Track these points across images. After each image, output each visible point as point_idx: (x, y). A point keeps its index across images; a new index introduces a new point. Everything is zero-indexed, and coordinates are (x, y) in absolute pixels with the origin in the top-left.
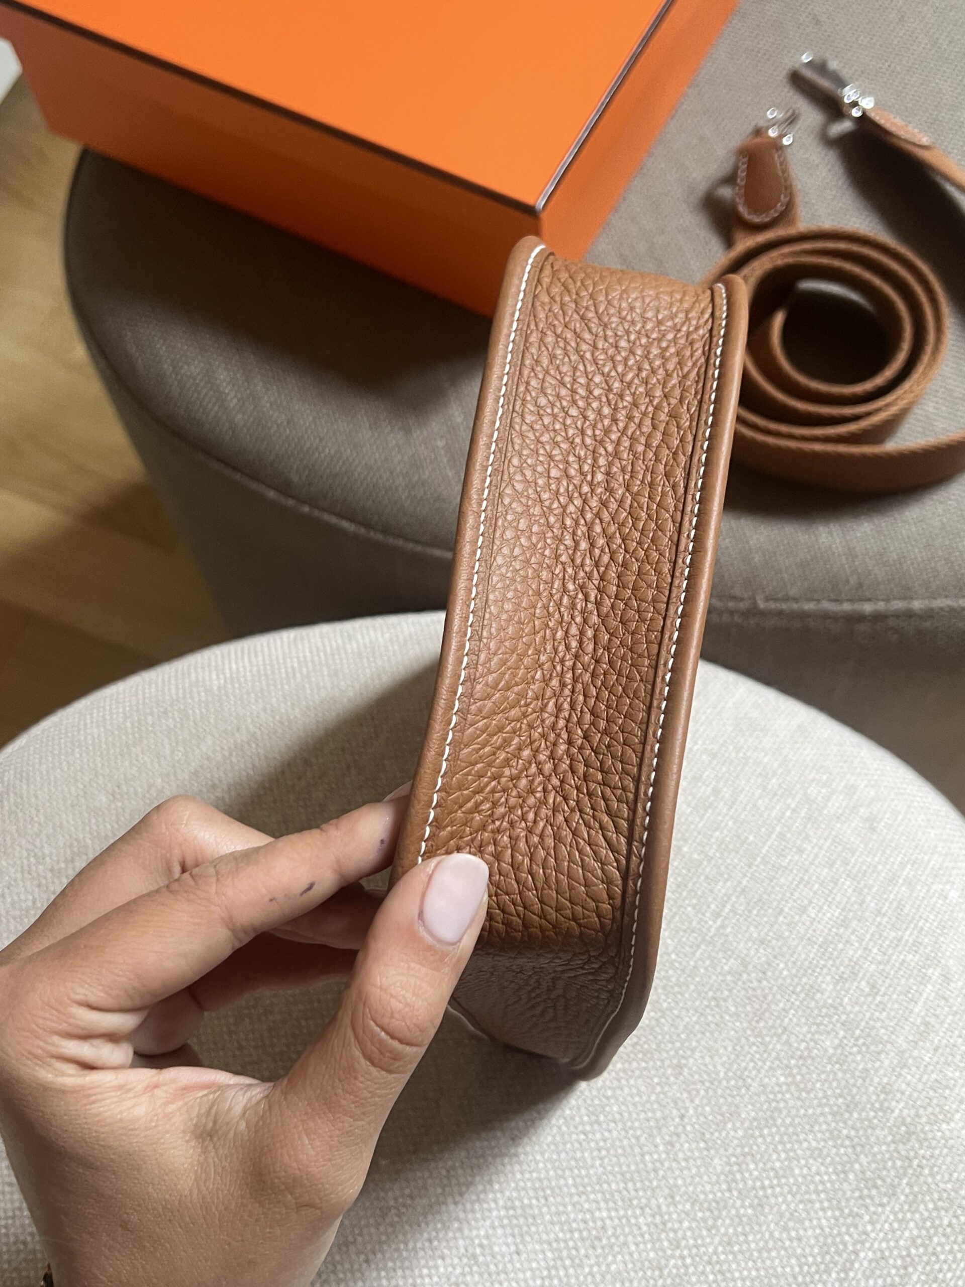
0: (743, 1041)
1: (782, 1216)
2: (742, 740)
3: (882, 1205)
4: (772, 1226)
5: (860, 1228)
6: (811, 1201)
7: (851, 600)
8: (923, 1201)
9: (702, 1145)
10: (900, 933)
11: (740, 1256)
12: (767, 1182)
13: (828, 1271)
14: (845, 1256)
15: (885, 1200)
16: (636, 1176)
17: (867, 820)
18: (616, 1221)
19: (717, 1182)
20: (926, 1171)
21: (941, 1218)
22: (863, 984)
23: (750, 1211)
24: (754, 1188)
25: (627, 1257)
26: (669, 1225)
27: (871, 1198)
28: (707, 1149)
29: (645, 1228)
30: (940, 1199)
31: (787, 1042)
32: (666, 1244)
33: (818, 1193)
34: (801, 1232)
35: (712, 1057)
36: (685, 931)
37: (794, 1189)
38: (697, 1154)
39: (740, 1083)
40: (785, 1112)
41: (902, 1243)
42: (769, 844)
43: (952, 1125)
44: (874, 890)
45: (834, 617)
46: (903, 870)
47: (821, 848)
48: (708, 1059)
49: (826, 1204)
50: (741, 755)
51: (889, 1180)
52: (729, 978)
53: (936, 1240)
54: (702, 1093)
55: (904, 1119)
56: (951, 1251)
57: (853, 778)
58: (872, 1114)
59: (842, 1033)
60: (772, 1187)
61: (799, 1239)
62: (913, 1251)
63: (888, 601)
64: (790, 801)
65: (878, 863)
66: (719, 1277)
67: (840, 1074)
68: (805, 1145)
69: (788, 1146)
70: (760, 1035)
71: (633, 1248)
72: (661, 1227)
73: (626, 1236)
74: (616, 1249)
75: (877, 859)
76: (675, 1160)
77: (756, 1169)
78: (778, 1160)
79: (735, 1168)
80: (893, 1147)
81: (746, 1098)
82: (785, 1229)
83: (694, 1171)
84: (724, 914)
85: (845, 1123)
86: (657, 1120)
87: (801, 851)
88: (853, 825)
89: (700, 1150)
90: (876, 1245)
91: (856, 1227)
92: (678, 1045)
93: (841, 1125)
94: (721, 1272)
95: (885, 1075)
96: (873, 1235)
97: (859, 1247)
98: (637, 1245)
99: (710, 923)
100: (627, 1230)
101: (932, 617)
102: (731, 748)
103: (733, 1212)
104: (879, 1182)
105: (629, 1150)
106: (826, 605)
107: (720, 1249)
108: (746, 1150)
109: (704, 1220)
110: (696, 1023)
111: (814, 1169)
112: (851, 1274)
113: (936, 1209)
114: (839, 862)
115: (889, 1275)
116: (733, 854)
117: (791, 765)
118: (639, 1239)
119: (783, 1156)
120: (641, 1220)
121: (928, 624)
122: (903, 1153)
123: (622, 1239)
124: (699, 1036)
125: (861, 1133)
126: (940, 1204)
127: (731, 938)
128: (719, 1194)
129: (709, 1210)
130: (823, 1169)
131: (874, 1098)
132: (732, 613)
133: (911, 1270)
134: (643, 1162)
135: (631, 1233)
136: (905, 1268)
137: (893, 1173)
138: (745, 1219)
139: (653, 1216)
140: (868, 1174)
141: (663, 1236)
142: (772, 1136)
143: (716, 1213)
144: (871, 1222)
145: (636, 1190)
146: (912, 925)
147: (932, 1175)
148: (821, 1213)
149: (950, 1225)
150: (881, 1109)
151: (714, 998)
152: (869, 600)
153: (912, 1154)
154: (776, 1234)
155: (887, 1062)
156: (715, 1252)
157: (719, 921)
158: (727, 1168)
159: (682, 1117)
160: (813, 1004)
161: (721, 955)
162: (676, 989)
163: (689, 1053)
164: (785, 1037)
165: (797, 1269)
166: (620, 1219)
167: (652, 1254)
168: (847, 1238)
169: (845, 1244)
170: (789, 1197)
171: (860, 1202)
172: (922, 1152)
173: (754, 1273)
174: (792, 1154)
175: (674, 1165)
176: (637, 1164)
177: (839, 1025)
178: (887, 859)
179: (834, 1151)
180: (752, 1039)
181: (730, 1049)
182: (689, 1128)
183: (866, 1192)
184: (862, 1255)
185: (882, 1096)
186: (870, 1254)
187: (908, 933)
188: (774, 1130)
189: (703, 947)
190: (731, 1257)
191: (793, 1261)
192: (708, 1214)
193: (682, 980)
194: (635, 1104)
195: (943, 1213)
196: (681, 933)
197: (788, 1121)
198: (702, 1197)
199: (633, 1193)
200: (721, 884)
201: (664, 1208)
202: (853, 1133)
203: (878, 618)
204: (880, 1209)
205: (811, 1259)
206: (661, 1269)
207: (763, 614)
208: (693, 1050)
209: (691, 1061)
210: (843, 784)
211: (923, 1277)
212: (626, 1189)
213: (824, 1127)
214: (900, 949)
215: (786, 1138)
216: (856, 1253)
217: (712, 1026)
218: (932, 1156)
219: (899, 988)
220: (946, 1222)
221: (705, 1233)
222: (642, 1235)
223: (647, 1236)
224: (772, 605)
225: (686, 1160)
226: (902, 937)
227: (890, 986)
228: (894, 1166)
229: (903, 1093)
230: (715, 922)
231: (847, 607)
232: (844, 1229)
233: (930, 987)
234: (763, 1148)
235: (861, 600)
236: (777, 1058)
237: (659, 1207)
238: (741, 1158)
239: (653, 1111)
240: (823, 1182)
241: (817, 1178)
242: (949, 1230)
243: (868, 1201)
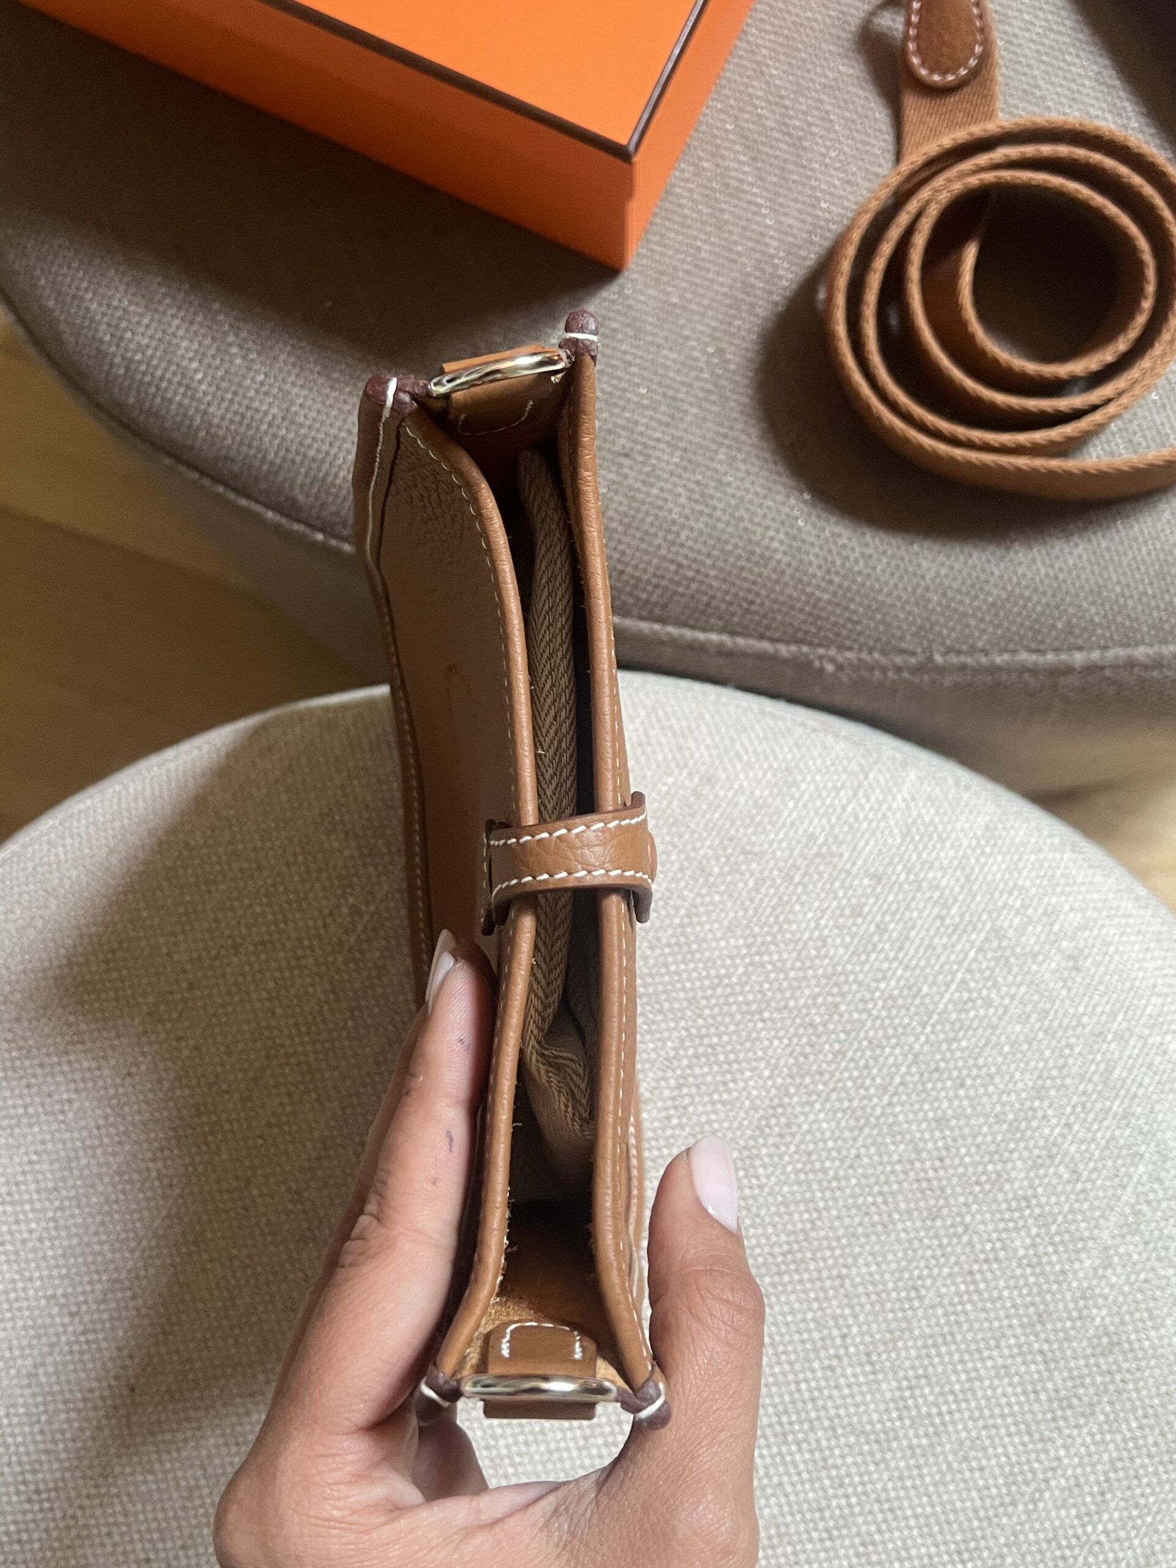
0: (916, 1244)
1: (961, 1444)
2: (914, 857)
3: (1077, 1426)
4: (950, 1458)
5: (1052, 1454)
6: (995, 1427)
7: (1057, 650)
8: (1127, 1421)
9: (868, 1368)
10: (1108, 1103)
11: (913, 1492)
12: (944, 1408)
13: (1014, 1504)
14: (1034, 1485)
15: (1082, 1421)
16: (790, 1407)
17: (1070, 957)
18: (768, 1460)
19: (887, 1410)
20: (1131, 1386)
21: (1145, 1437)
22: (1062, 1169)
23: (924, 1441)
24: (929, 1415)
25: (783, 1500)
26: (831, 1462)
27: (1065, 1418)
28: (874, 1373)
29: (802, 1467)
30: (1146, 1416)
31: (970, 1243)
32: (827, 1482)
33: (1003, 1416)
34: (984, 1462)
35: (878, 1264)
36: (844, 1111)
37: (977, 1414)
38: (861, 1379)
39: (913, 1294)
40: (965, 1327)
41: (1099, 1467)
42: (947, 996)
43: (1163, 1331)
44: (1077, 1050)
45: (1034, 671)
46: (1114, 1020)
47: (1012, 998)
48: (873, 1268)
49: (1013, 1429)
50: (912, 877)
51: (1086, 1399)
52: (898, 1168)
53: (1138, 1461)
54: (868, 1307)
55: (1106, 1328)
56: (1156, 1473)
57: (1054, 900)
58: (1069, 1324)
59: (1034, 1231)
60: (950, 1413)
61: (981, 1469)
62: (1112, 1475)
63: (1105, 648)
64: (974, 936)
65: (1084, 1014)
66: (890, 1516)
67: (1032, 1279)
68: (989, 1363)
69: (970, 1365)
70: (937, 1236)
71: (789, 1488)
72: (821, 1464)
73: (780, 1476)
74: (769, 1491)
75: (1081, 1009)
76: (837, 1387)
77: (932, 1393)
78: (958, 1381)
79: (907, 1394)
80: (1092, 1361)
81: (920, 1312)
82: (966, 1459)
83: (858, 1399)
84: (891, 1089)
85: (1037, 1335)
86: (814, 1342)
87: (988, 1003)
88: (1053, 965)
89: (865, 1374)
90: (1070, 1472)
91: (1047, 1452)
92: (838, 1252)
93: (1032, 1338)
94: (891, 1510)
95: (1086, 1278)
96: (1066, 1461)
97: (1050, 1474)
98: (793, 1485)
99: (875, 1100)
100: (781, 1470)
101: (1162, 666)
102: (899, 868)
103: (905, 1443)
104: (1075, 1402)
105: (781, 1378)
106: (1024, 657)
107: (890, 1485)
108: (920, 1372)
109: (871, 1453)
110: (861, 1224)
111: (999, 1391)
112: (1041, 1505)
113: (1141, 1427)
114: (1034, 1017)
115: (1084, 1504)
116: (903, 1012)
117: (976, 887)
118: (796, 1478)
119: (963, 1377)
120: (798, 1457)
121: (1155, 674)
122: (1104, 1367)
123: (776, 1480)
124: (863, 1240)
125: (1055, 1346)
126: (1145, 1421)
127: (901, 1118)
128: (889, 1424)
129: (877, 1442)
130: (1009, 1390)
131: (1071, 1305)
132: (899, 670)
133: (1109, 1496)
134: (799, 1391)
135: (787, 1473)
136: (1103, 1494)
137: (1091, 1391)
138: (918, 1451)
139: (811, 1452)
140: (1063, 1393)
141: (823, 1474)
142: (950, 1353)
143: (885, 1445)
144: (1065, 1447)
145: (791, 1424)
146: (1122, 1092)
147: (1137, 1390)
148: (1007, 1440)
149: (1156, 1444)
150: (1080, 1318)
151: (881, 1193)
152: (1080, 649)
153: (1114, 1368)
154: (955, 1466)
155: (1087, 1263)
156: (885, 1490)
157: (886, 1099)
158: (897, 1394)
159: (844, 1337)
160: (1000, 1196)
161: (888, 1140)
162: (834, 1184)
163: (850, 1261)
164: (965, 1238)
165: (978, 1503)
166: (772, 1457)
167: (811, 1495)
168: (1036, 1465)
169: (1033, 1472)
170: (970, 1424)
171: (1053, 1425)
172: (1125, 1366)
173: (929, 1510)
174: (973, 1374)
175: (835, 1393)
176: (791, 1393)
177: (1031, 1221)
178: (1095, 1007)
179: (1023, 1369)
180: (926, 1241)
181: (900, 1254)
182: (852, 1350)
183: (1059, 1413)
184: (1053, 1483)
185: (1081, 1303)
186: (1063, 1482)
187: (1117, 1103)
188: (953, 1348)
189: (867, 1131)
190: (902, 1493)
191: (974, 1494)
192: (875, 1447)
193: (841, 1173)
194: (787, 1324)
195: (1147, 1431)
196: (840, 1115)
197: (969, 1336)
198: (868, 1428)
199: (787, 1427)
200: (888, 1050)
201: (824, 1443)
202: (1046, 1347)
203: (1091, 669)
204: (1075, 1432)
205: (994, 1491)
206: (821, 1510)
207: (941, 670)
208: (855, 1257)
209: (854, 1271)
210: (1041, 910)
211: (1122, 1504)
212: (780, 1423)
213: (1012, 1341)
214: (1106, 1123)
215: (966, 1357)
216: (1046, 1481)
217: (879, 1227)
218: (1138, 1369)
219: (1105, 1172)
220: (1151, 1440)
221: (872, 1468)
222: (799, 1474)
223: (805, 1476)
224: (954, 659)
225: (849, 1386)
226: (1110, 1108)
227: (1095, 1169)
228: (1093, 1383)
229: (1106, 1298)
230: (880, 1098)
231: (1050, 657)
232: (1033, 1456)
233: (1141, 1168)
234: (940, 1369)
235: (1070, 649)
236: (957, 1263)
237: (818, 1441)
238: (914, 1382)
239: (809, 1331)
240: (1009, 1405)
241: (1003, 1400)
242: (1153, 1450)
243: (1061, 1423)
